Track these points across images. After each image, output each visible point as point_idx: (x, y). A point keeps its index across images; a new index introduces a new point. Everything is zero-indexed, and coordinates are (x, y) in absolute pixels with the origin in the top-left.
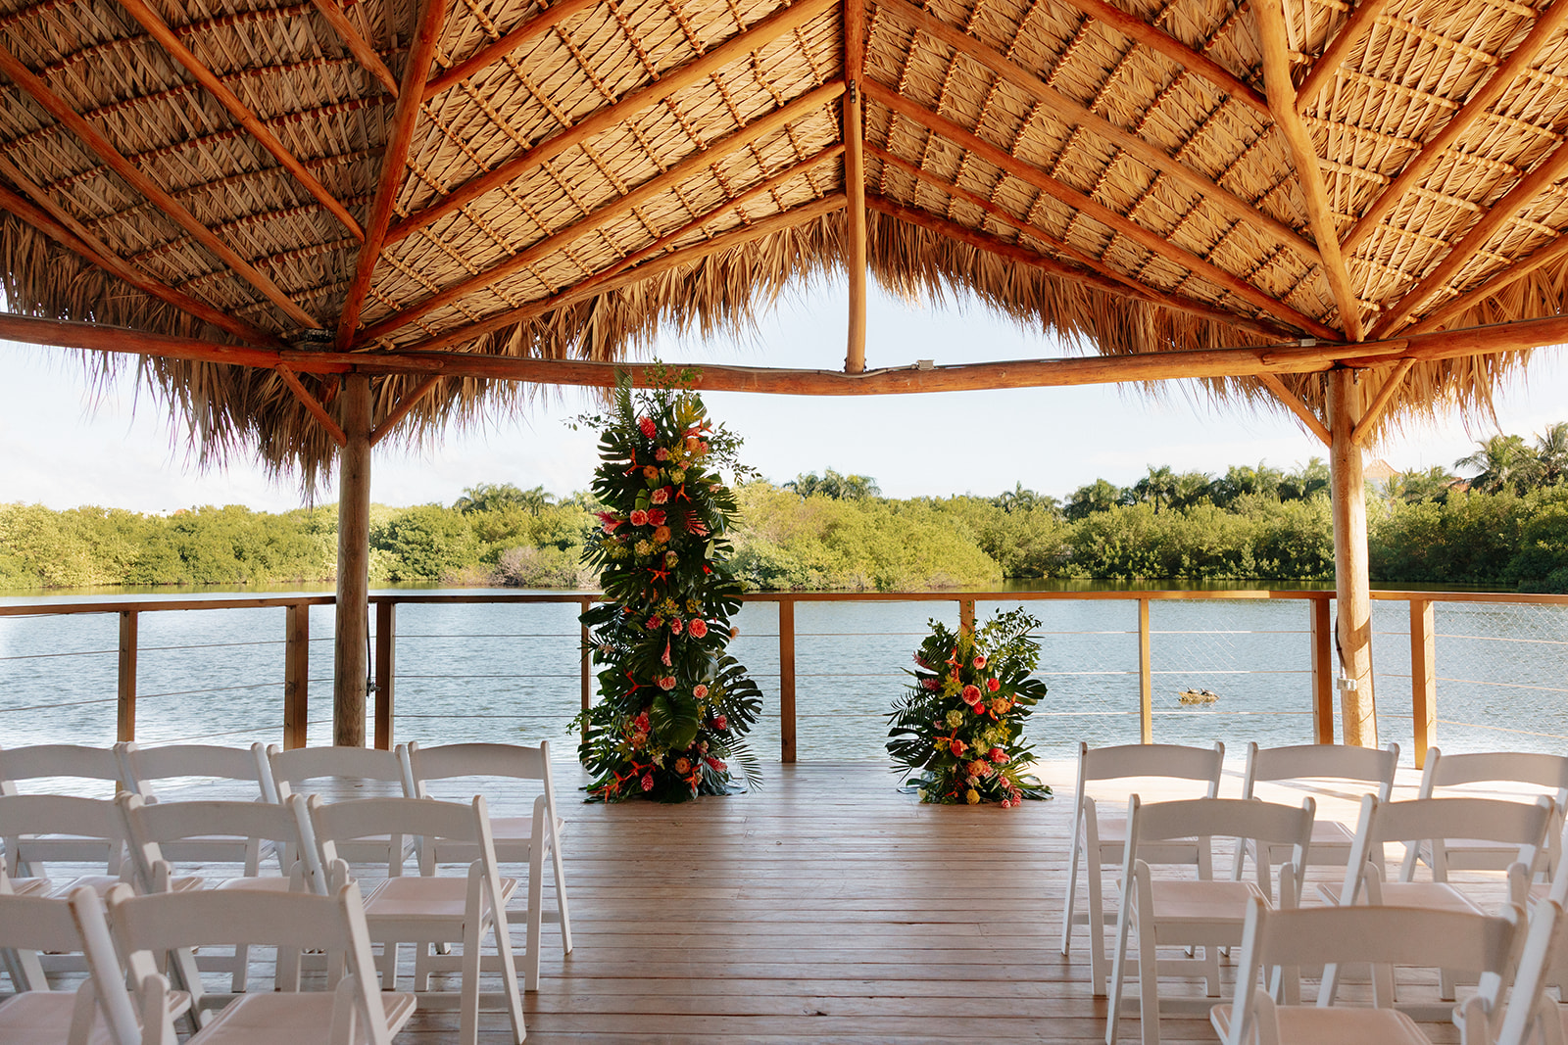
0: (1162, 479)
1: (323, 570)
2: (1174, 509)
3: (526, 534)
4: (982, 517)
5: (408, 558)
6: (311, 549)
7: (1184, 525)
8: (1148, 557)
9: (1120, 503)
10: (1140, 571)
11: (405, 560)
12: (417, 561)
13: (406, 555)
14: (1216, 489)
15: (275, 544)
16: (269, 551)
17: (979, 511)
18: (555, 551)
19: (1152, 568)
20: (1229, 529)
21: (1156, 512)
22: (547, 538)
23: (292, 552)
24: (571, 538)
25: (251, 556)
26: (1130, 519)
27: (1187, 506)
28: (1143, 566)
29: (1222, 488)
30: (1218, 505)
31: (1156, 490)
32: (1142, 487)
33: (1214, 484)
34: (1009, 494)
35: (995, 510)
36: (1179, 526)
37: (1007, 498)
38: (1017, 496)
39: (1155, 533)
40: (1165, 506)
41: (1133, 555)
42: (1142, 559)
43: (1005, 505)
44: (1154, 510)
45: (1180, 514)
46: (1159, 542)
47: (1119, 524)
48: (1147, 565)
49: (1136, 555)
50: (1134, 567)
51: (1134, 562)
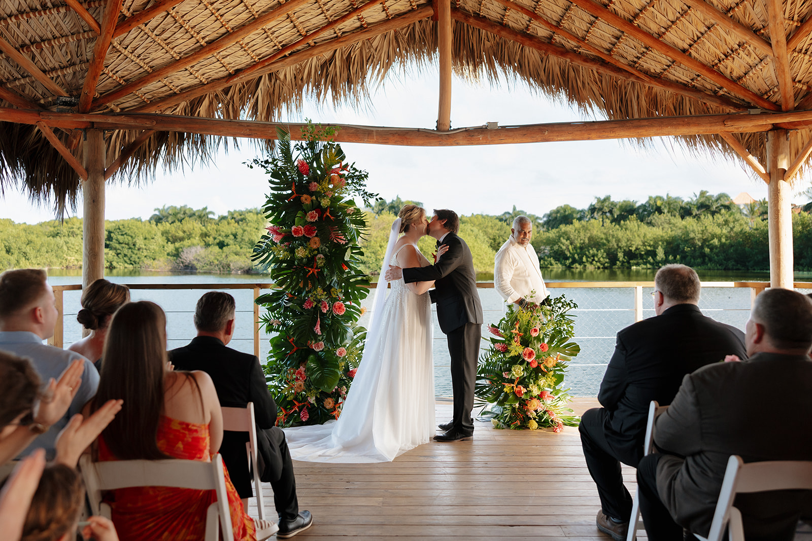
0: (606, 204)
1: (64, 261)
2: (614, 223)
3: (197, 238)
4: (492, 228)
5: (120, 254)
6: (56, 248)
7: (620, 234)
8: (597, 255)
9: (580, 219)
10: (591, 263)
11: (118, 254)
12: (125, 255)
13: (119, 251)
14: (641, 211)
15: (32, 244)
16: (28, 249)
17: (490, 224)
18: (216, 249)
19: (599, 261)
20: (649, 236)
21: (603, 225)
22: (210, 240)
23: (44, 249)
24: (226, 241)
25: (16, 252)
26: (585, 229)
27: (622, 222)
28: (593, 260)
29: (645, 210)
30: (642, 221)
31: (600, 209)
32: (593, 209)
33: (639, 207)
34: (509, 213)
35: (500, 223)
36: (617, 235)
37: (507, 216)
38: (513, 215)
39: (602, 239)
40: (608, 221)
41: (587, 253)
42: (593, 256)
43: (506, 221)
44: (601, 223)
45: (617, 226)
46: (604, 244)
47: (579, 232)
48: (596, 259)
49: (589, 252)
50: (587, 261)
51: (587, 257)
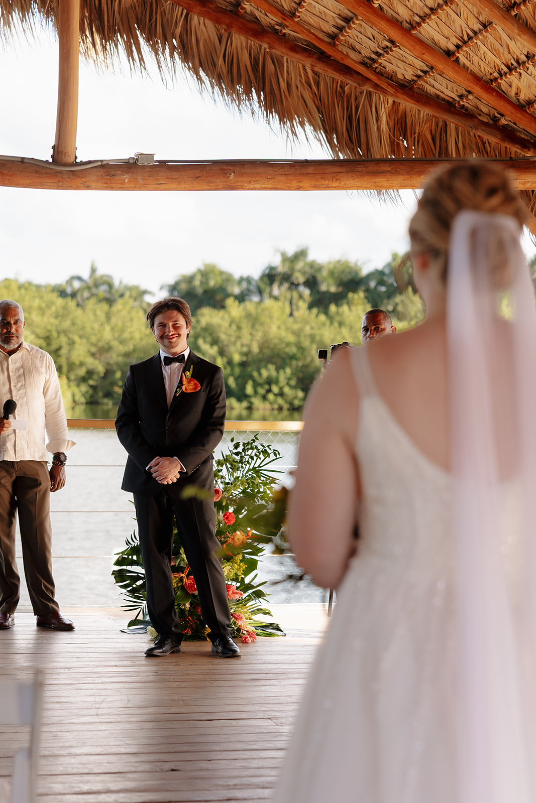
0: (300, 265)
2: (315, 310)
4: (42, 311)
7: (329, 334)
8: (277, 382)
9: (241, 298)
10: (264, 398)
14: (373, 283)
17: (36, 303)
19: (281, 394)
21: (291, 315)
26: (254, 320)
27: (333, 308)
28: (269, 391)
29: (381, 283)
31: (286, 278)
32: (270, 277)
33: (370, 276)
34: (79, 278)
35: (60, 302)
36: (322, 336)
37: (77, 285)
38: (90, 282)
39: (288, 344)
40: (303, 305)
41: (255, 374)
42: (270, 382)
43: (73, 295)
44: (288, 310)
45: (322, 317)
46: (293, 357)
47: (239, 328)
48: (275, 389)
49: (260, 374)
50: (256, 392)
51: (256, 385)
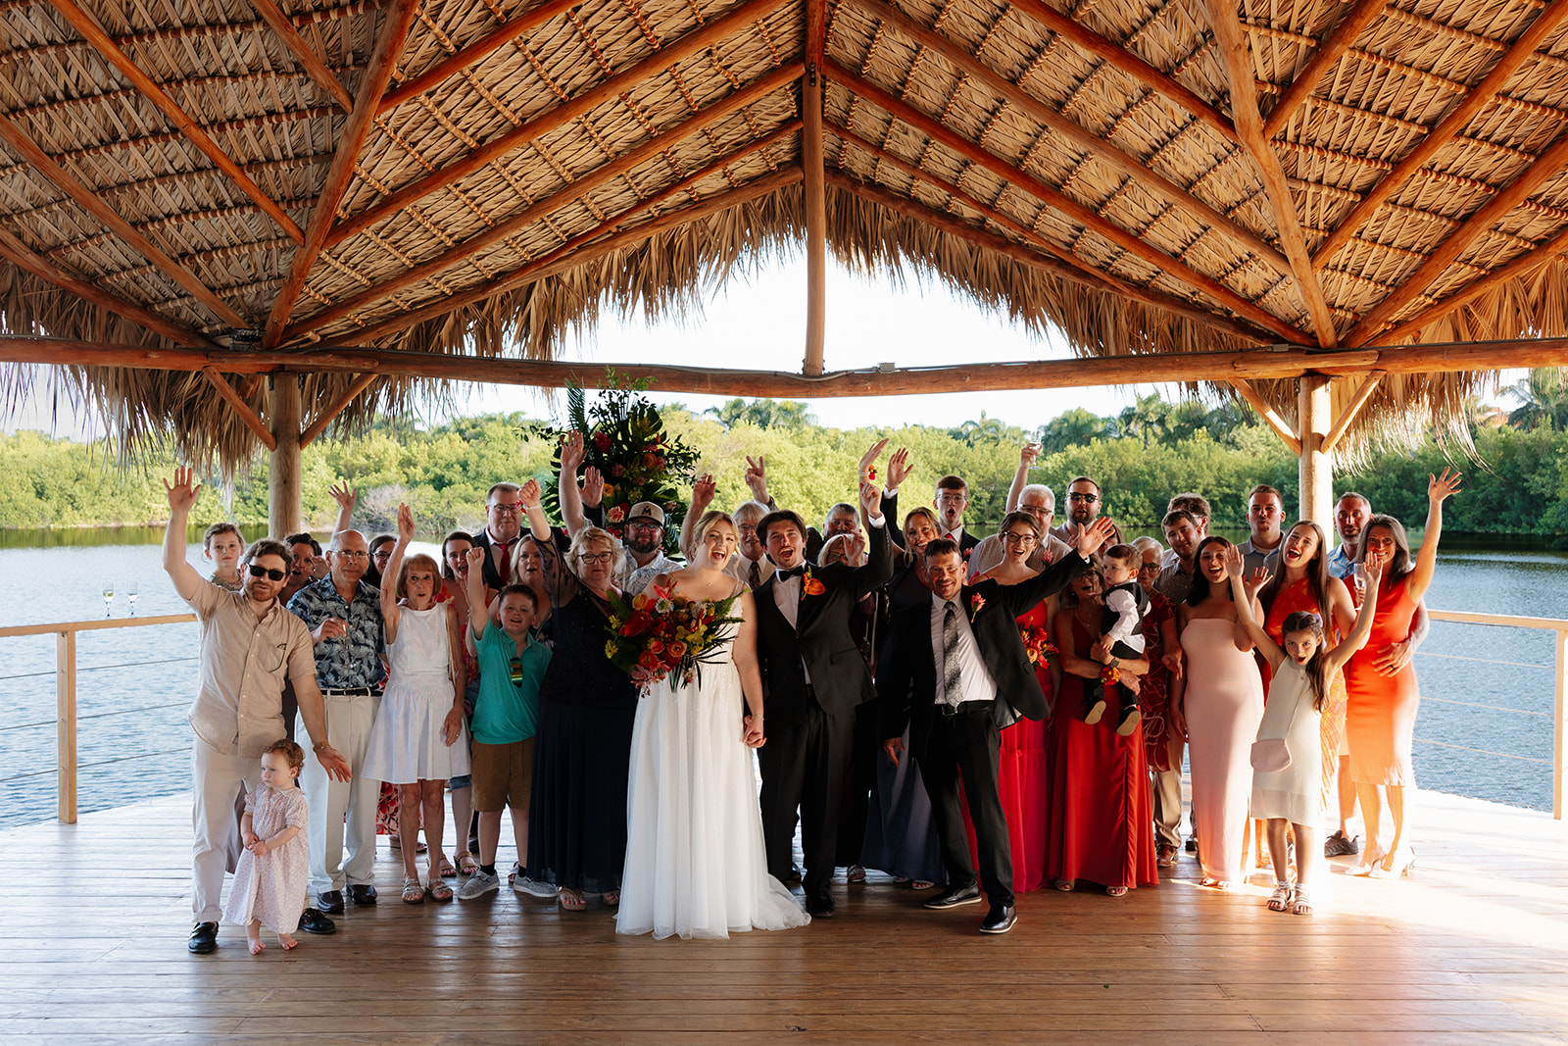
0: (1152, 407)
1: (145, 512)
2: (1165, 445)
3: (394, 470)
4: (940, 451)
5: (250, 498)
6: (129, 487)
7: (1176, 464)
8: (1133, 502)
9: (1103, 436)
11: (245, 499)
12: (259, 501)
13: (246, 494)
14: (1215, 420)
15: (85, 480)
16: (77, 490)
17: (935, 444)
18: (429, 491)
19: (1137, 515)
20: (1229, 467)
21: (1145, 448)
22: (418, 473)
23: (107, 490)
24: (448, 475)
25: (56, 495)
26: (1113, 454)
27: (1180, 442)
28: (1126, 512)
29: (1222, 420)
30: (1217, 440)
31: (1142, 417)
32: (1128, 417)
33: (1212, 413)
34: (972, 423)
35: (955, 443)
36: (1170, 465)
37: (971, 428)
38: (981, 426)
39: (1142, 472)
40: (1153, 441)
41: (1114, 498)
42: (1126, 503)
43: (967, 437)
44: (1142, 445)
45: (1171, 450)
46: (1146, 483)
47: (1101, 461)
48: (1131, 510)
49: (1118, 498)
50: (1115, 514)
51: (1115, 506)
